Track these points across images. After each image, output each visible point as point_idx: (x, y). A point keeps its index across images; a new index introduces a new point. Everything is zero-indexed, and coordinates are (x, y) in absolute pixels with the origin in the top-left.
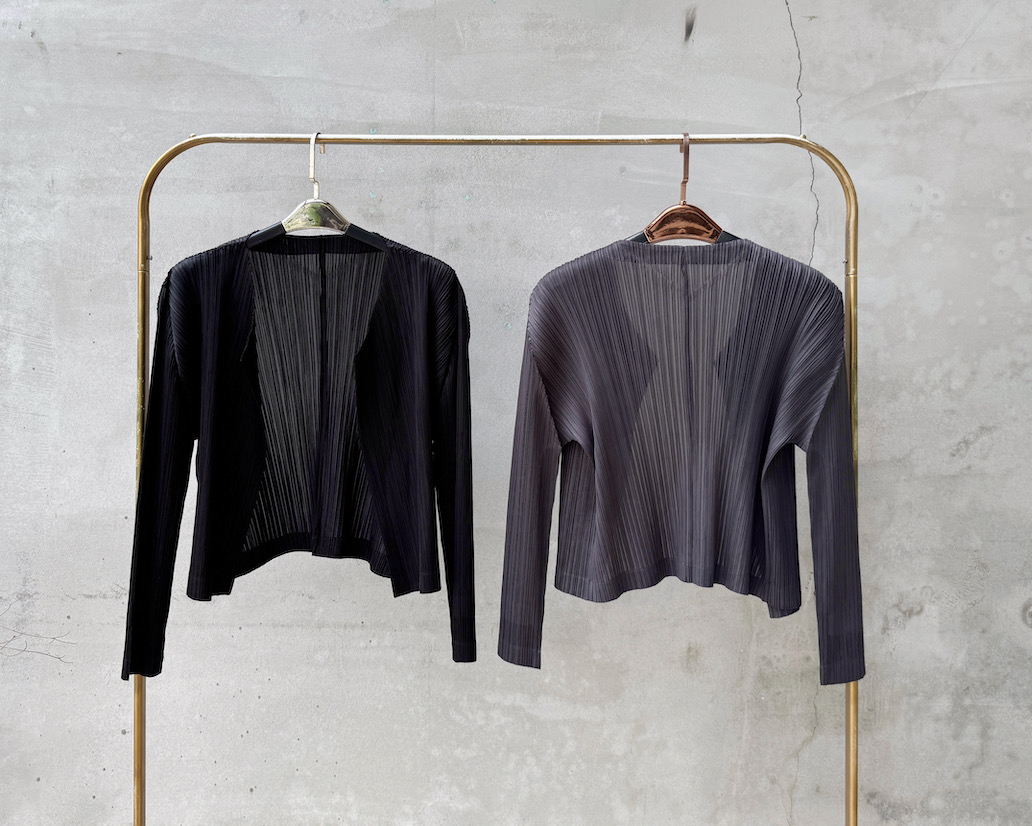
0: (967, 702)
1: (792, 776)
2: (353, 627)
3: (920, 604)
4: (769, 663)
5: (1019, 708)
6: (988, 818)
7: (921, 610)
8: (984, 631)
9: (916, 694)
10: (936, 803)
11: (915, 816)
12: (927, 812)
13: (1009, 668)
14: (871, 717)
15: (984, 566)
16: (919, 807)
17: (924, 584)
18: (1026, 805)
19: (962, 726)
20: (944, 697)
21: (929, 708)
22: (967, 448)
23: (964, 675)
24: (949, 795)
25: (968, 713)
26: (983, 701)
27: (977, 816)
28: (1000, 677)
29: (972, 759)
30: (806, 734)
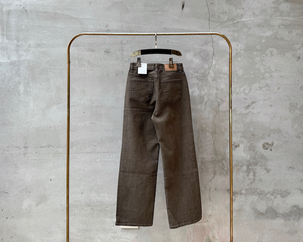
0: (250, 167)
1: (210, 186)
2: (106, 153)
3: (239, 144)
4: (204, 159)
5: (262, 169)
6: (255, 195)
7: (239, 146)
8: (254, 151)
9: (238, 166)
10: (243, 192)
11: (239, 195)
12: (241, 194)
13: (260, 159)
15: (254, 135)
16: (239, 192)
17: (239, 140)
18: (264, 191)
19: (249, 173)
20: (245, 166)
21: (241, 169)
22: (249, 107)
23: (249, 161)
24: (246, 190)
25: (250, 170)
26: (254, 167)
27: (253, 194)
28: (258, 161)
29: (251, 181)
30: (213, 176)
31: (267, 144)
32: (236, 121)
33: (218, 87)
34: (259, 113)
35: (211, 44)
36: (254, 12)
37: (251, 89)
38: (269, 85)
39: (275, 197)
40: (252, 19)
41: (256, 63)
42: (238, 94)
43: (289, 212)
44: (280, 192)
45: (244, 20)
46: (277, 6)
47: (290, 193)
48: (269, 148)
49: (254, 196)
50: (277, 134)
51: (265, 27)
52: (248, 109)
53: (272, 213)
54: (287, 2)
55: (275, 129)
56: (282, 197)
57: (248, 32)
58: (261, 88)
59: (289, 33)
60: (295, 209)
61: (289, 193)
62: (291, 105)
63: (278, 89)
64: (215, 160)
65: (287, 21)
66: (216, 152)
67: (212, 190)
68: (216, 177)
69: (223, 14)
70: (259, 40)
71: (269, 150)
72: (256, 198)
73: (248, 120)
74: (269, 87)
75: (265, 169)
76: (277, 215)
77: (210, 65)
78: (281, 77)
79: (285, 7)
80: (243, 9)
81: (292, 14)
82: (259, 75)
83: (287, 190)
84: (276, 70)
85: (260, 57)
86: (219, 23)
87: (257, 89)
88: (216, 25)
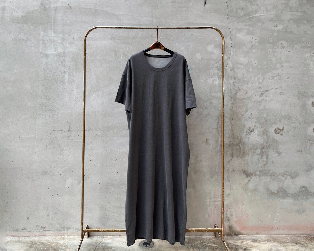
0: (264, 151)
1: (228, 167)
3: (253, 129)
5: (274, 152)
7: (253, 131)
8: (267, 135)
9: (253, 149)
10: (258, 173)
11: (253, 176)
12: (256, 175)
13: (272, 143)
14: (244, 154)
15: (266, 121)
16: (254, 174)
17: (254, 125)
18: (276, 173)
19: (262, 156)
20: (259, 149)
21: (256, 152)
22: (263, 95)
23: (263, 145)
24: (260, 171)
25: (264, 153)
26: (267, 150)
27: (266, 176)
28: (270, 145)
29: (265, 163)
30: (231, 158)
31: (279, 129)
32: (251, 107)
33: (236, 77)
34: (271, 100)
35: (229, 37)
36: (267, 8)
37: (264, 78)
38: (280, 74)
39: (286, 178)
40: (265, 14)
41: (269, 54)
42: (253, 82)
43: (298, 192)
44: (290, 173)
48: (281, 132)
49: (267, 177)
50: (287, 119)
51: (276, 21)
52: (262, 97)
53: (283, 193)
55: (285, 115)
56: (292, 178)
57: (261, 26)
58: (273, 77)
60: (303, 189)
61: (297, 175)
62: (300, 93)
63: (288, 78)
64: (233, 144)
65: (296, 16)
66: (233, 136)
67: (230, 171)
68: (234, 159)
69: (240, 9)
70: (271, 34)
71: (280, 134)
72: (268, 179)
73: (262, 107)
74: (280, 76)
75: (277, 152)
76: (287, 195)
77: (229, 56)
78: (290, 67)
79: (294, 3)
80: (257, 5)
82: (272, 66)
83: (296, 171)
84: (286, 61)
85: (272, 49)
86: (237, 18)
87: (270, 79)
88: (234, 20)
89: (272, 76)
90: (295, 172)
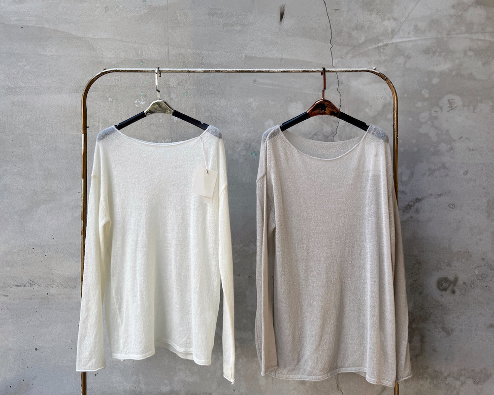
0: (414, 326)
5: (437, 328)
6: (425, 379)
8: (420, 293)
13: (432, 310)
15: (419, 263)
18: (441, 373)
19: (412, 337)
22: (410, 209)
23: (412, 313)
25: (414, 331)
26: (421, 325)
27: (420, 378)
28: (428, 314)
29: (416, 352)
31: (446, 280)
34: (429, 220)
35: (335, 87)
36: (416, 26)
37: (412, 173)
38: (447, 166)
39: (463, 383)
40: (413, 39)
41: (422, 124)
44: (472, 374)
45: (398, 41)
46: (460, 14)
47: (490, 375)
48: (450, 288)
49: (421, 382)
50: (463, 260)
51: (437, 54)
52: (408, 212)
54: (480, 5)
55: (460, 252)
56: (476, 383)
57: (405, 64)
58: (431, 172)
59: (484, 64)
61: (488, 377)
62: (491, 204)
63: (464, 174)
65: (480, 42)
69: (357, 29)
70: (426, 80)
71: (449, 291)
72: (426, 384)
74: (447, 169)
75: (443, 328)
77: (335, 126)
78: (470, 150)
79: (476, 14)
80: (395, 19)
81: (489, 29)
82: (428, 147)
83: (485, 369)
84: (461, 138)
85: (428, 112)
86: (350, 48)
87: (425, 174)
88: (345, 51)
89: (430, 169)
90: (484, 371)
